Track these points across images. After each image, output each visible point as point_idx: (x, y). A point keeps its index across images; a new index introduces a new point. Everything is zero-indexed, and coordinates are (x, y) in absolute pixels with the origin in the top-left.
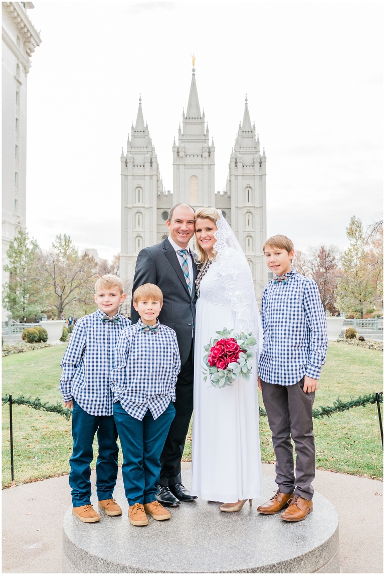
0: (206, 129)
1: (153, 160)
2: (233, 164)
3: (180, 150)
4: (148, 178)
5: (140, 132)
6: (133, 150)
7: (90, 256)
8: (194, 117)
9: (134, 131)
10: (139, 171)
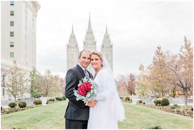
0: (93, 36)
1: (77, 46)
2: (102, 47)
3: (85, 43)
4: (75, 52)
5: (73, 37)
6: (70, 43)
7: (57, 77)
8: (90, 32)
9: (71, 37)
10: (72, 49)
